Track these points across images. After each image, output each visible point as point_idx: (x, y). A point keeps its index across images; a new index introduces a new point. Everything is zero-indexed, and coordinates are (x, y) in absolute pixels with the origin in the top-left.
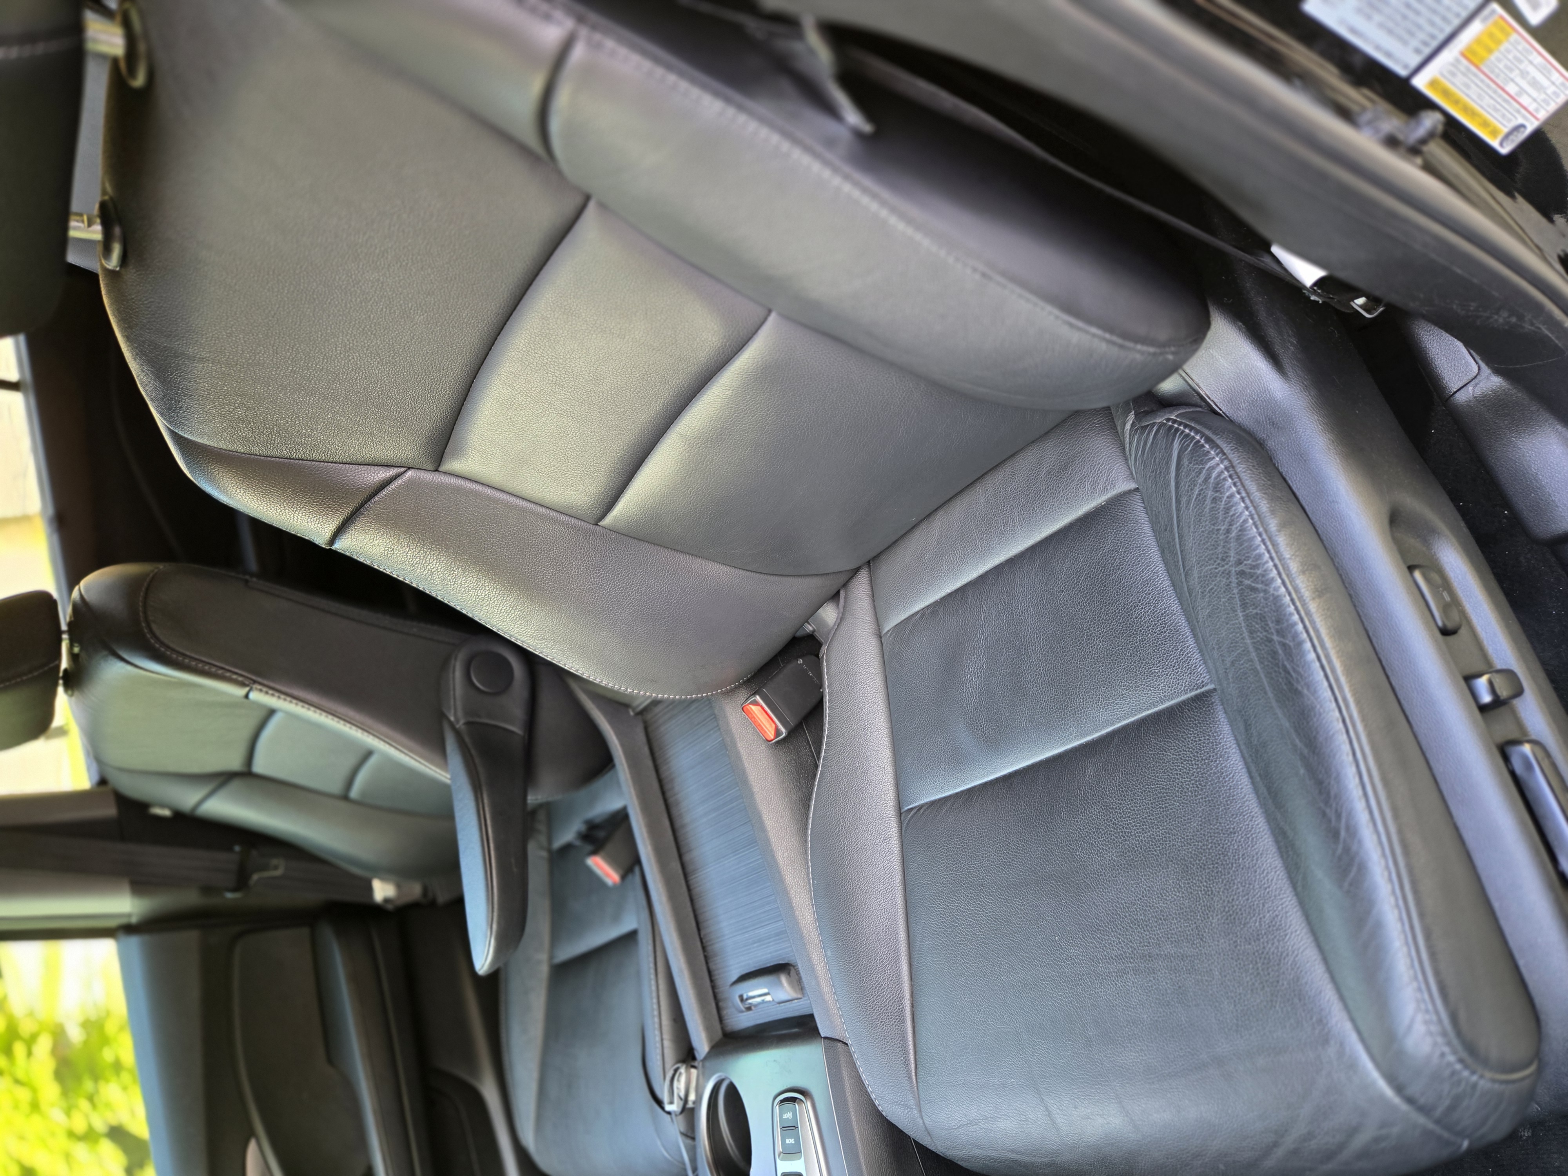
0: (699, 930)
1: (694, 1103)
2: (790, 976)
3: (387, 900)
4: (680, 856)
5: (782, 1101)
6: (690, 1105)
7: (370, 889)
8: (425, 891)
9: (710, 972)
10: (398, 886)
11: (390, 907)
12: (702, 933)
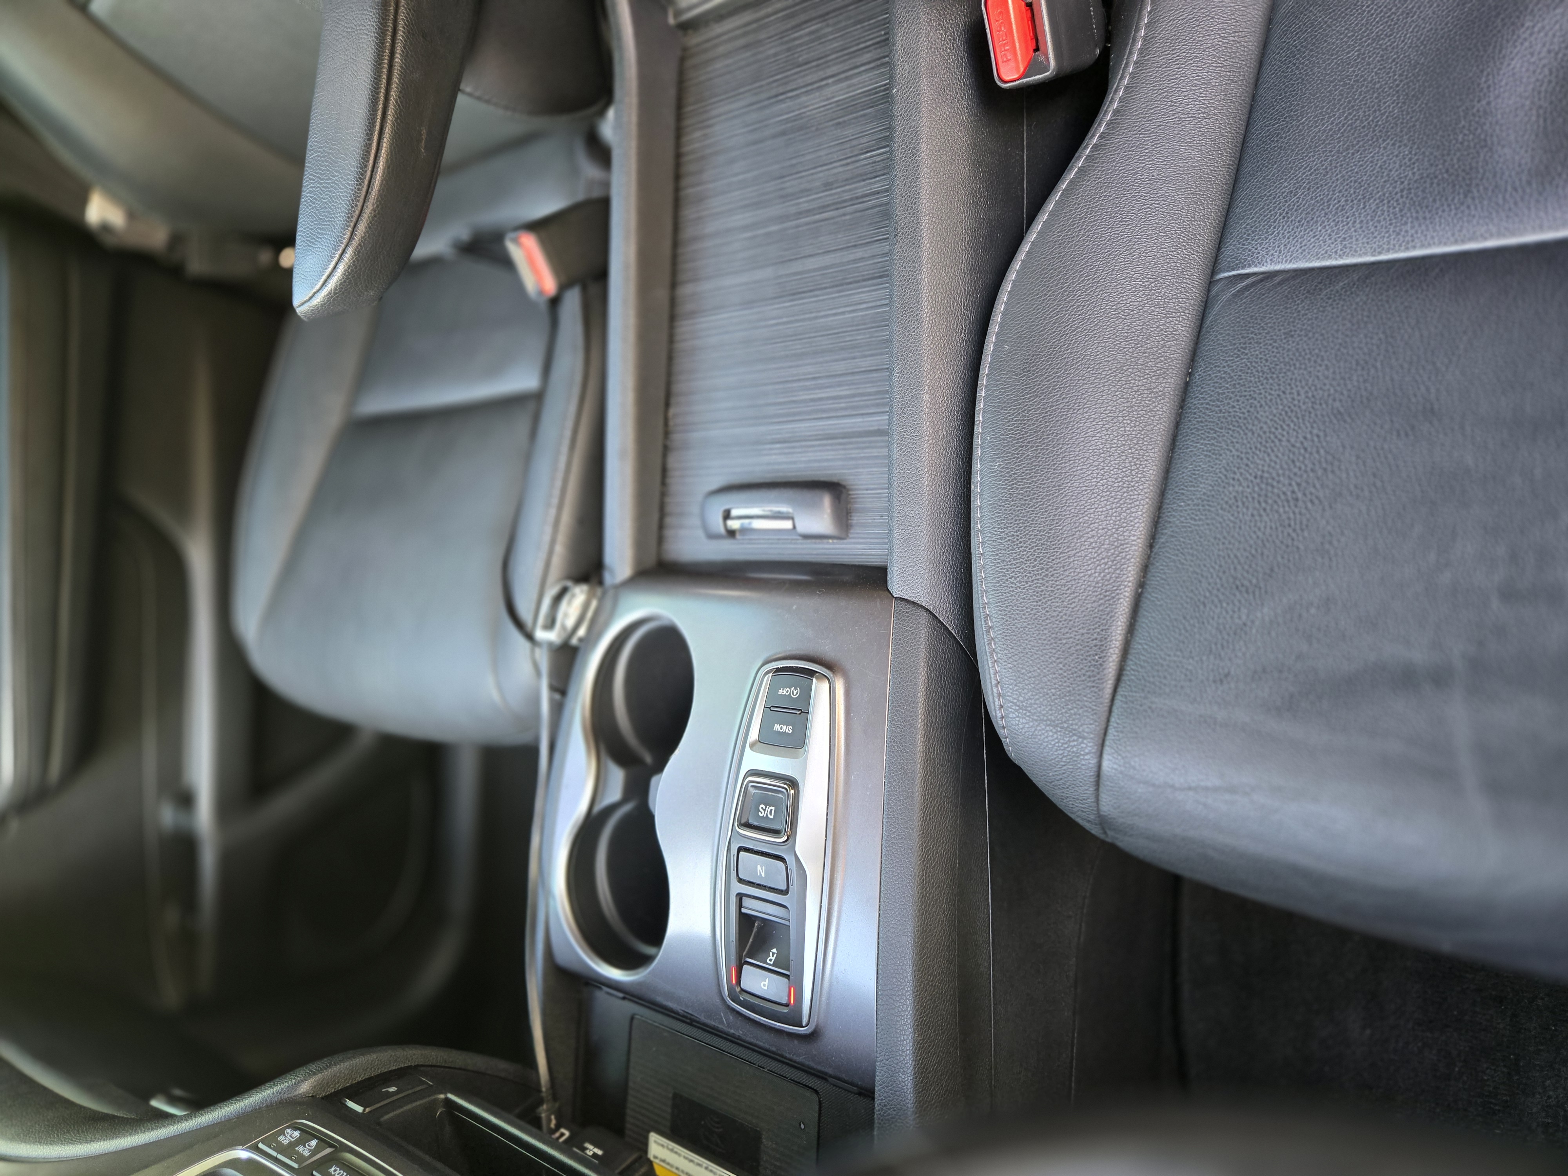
0: (667, 405)
1: (581, 640)
2: (840, 502)
3: (106, 228)
4: (674, 285)
5: (778, 670)
6: (574, 641)
7: (83, 201)
8: (176, 240)
9: (664, 471)
10: (131, 215)
11: (109, 241)
12: (672, 411)
